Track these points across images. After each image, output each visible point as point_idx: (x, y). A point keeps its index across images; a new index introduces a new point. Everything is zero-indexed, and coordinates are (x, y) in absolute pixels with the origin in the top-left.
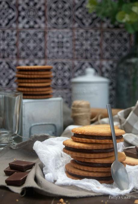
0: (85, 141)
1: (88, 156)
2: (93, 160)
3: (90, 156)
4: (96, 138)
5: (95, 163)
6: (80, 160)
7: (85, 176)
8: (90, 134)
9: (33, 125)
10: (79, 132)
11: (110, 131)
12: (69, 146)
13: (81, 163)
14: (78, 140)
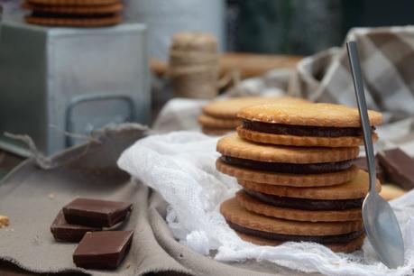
0: (288, 143)
1: (298, 181)
2: (311, 191)
3: (304, 181)
4: (320, 133)
5: (315, 200)
6: (273, 194)
7: (288, 235)
8: (304, 123)
9: (75, 99)
10: (269, 117)
11: (358, 114)
12: (243, 155)
13: (274, 202)
14: (269, 138)
